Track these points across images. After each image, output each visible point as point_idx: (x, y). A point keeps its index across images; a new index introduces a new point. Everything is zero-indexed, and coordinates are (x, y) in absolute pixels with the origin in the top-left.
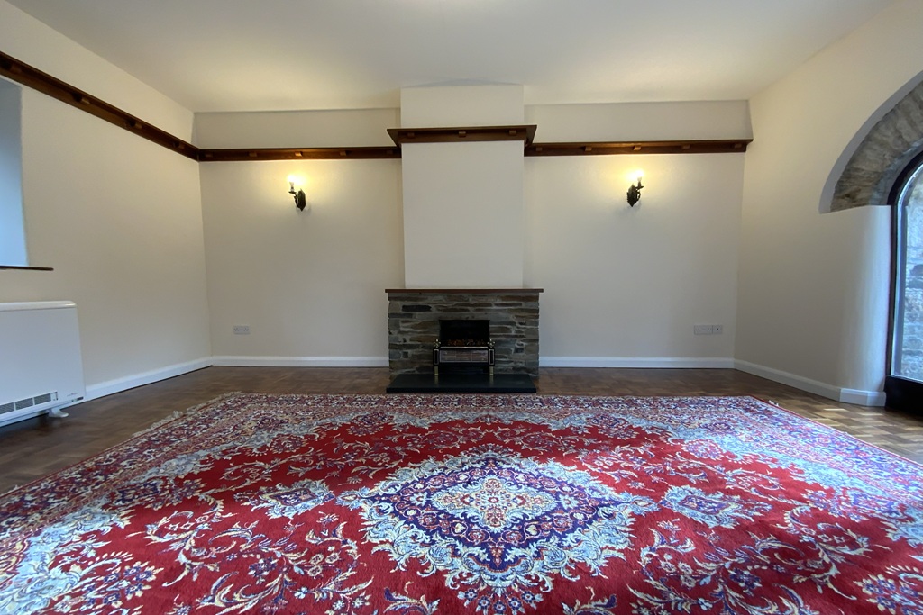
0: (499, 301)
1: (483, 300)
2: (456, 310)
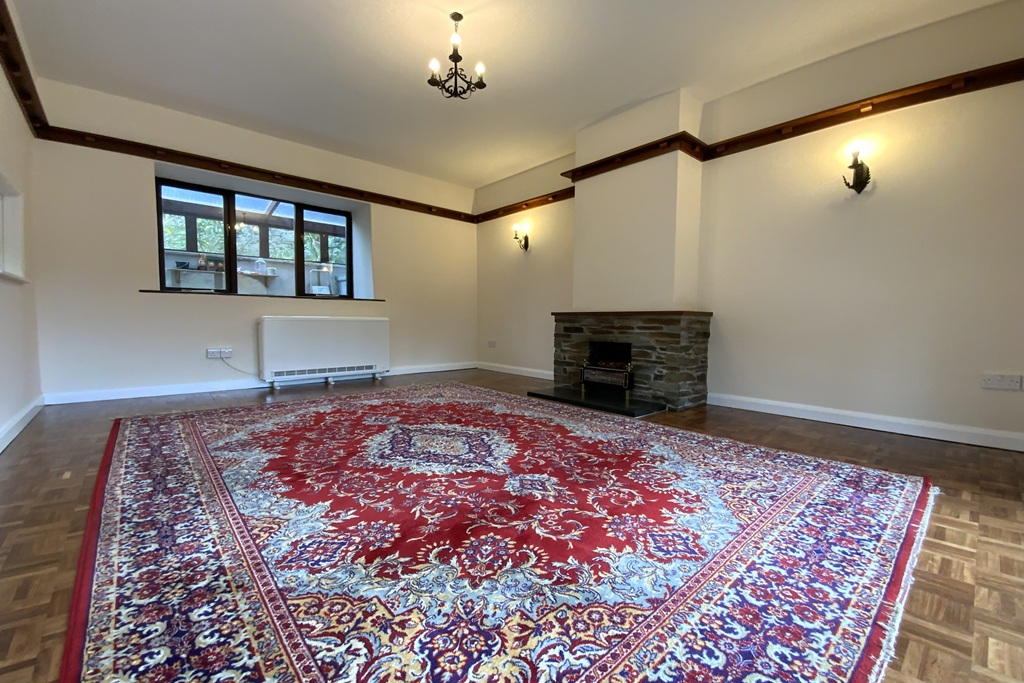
0: (641, 324)
1: (627, 323)
2: (602, 332)
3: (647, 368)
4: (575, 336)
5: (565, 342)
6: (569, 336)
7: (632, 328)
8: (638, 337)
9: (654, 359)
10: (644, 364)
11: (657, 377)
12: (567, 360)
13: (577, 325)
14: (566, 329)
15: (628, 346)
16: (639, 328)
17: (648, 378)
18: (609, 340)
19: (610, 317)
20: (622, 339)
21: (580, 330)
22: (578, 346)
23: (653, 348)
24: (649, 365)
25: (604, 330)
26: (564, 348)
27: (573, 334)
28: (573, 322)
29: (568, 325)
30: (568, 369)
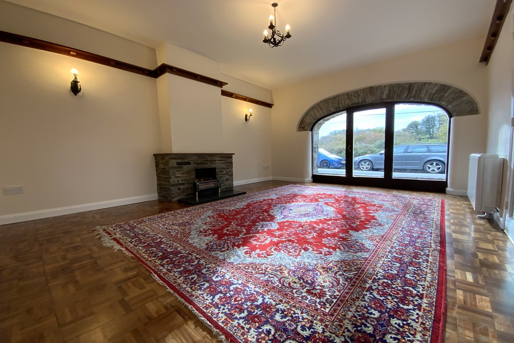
0: (219, 159)
1: (213, 158)
2: (203, 164)
3: (223, 177)
4: (186, 167)
5: (178, 171)
6: (181, 168)
7: (216, 161)
8: (218, 165)
9: (224, 173)
10: (222, 176)
11: (227, 180)
12: (180, 182)
13: (186, 161)
14: (178, 163)
15: (215, 169)
16: (218, 160)
17: (223, 181)
18: (206, 167)
19: (206, 156)
20: (213, 166)
21: (188, 163)
22: (188, 172)
23: (224, 169)
24: (223, 175)
25: (203, 162)
26: (177, 175)
27: (185, 166)
28: (183, 159)
29: (179, 161)
30: (181, 187)
